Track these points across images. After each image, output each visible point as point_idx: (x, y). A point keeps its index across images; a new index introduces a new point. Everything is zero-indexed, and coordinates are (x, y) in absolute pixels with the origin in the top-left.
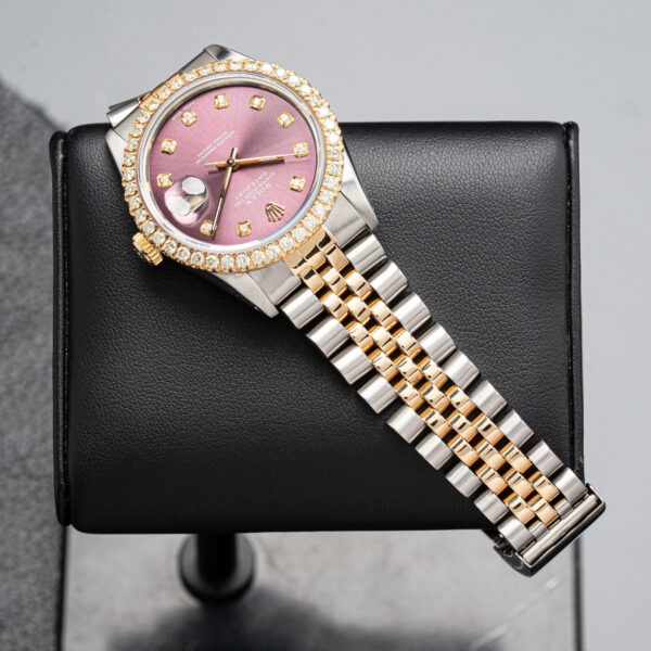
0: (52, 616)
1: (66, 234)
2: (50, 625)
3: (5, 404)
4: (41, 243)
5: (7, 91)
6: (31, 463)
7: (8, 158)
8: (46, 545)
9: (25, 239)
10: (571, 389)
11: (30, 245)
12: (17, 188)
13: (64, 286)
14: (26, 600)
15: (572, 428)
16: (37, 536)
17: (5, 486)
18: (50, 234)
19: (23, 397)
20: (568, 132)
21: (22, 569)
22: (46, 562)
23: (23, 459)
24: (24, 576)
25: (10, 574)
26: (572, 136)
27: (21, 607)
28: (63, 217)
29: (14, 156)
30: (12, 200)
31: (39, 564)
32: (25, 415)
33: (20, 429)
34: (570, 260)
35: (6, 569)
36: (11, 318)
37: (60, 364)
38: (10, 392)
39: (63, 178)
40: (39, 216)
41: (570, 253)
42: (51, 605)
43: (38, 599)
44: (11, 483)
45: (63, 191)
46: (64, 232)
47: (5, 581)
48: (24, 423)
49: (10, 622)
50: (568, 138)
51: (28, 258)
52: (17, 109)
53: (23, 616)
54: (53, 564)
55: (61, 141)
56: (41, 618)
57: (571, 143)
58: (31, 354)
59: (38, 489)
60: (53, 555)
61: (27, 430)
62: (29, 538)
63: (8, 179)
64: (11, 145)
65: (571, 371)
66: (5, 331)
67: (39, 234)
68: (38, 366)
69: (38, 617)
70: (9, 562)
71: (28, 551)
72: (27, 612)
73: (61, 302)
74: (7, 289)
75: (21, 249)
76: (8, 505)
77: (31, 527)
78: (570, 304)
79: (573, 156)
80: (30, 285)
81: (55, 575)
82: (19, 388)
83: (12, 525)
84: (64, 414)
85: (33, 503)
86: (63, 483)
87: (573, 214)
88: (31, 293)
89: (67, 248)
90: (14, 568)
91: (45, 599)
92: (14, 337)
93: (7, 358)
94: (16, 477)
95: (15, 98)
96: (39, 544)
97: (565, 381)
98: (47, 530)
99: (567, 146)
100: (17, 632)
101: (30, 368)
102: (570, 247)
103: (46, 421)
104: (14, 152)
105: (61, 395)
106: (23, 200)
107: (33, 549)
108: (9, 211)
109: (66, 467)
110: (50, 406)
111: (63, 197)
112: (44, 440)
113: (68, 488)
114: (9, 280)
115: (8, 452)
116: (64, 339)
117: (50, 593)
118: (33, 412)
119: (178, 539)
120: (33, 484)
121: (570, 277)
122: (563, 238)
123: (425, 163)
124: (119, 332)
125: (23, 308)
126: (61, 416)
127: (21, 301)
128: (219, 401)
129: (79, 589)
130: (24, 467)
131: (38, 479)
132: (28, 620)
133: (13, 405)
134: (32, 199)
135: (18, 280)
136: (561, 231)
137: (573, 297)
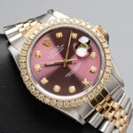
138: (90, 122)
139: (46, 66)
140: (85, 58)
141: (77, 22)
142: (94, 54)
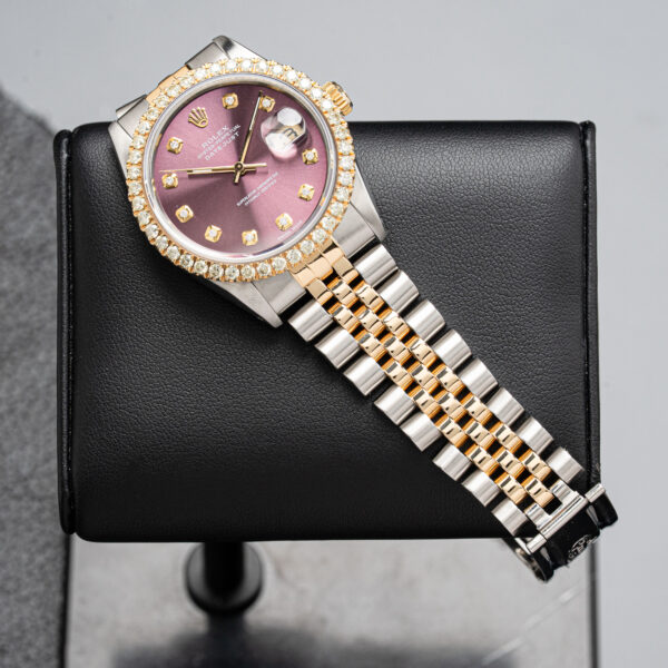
0: (55, 639)
1: (71, 236)
2: (53, 650)
3: (7, 423)
4: (44, 258)
5: (9, 102)
6: (33, 483)
7: (9, 171)
8: (48, 568)
9: (27, 254)
10: (587, 394)
11: (33, 260)
12: (19, 202)
13: (69, 288)
14: (28, 625)
15: (588, 434)
16: (40, 559)
17: (7, 508)
18: (54, 248)
19: (25, 416)
20: (584, 131)
21: (24, 593)
22: (49, 585)
23: (26, 479)
24: (26, 599)
25: (12, 597)
26: (589, 136)
27: (24, 632)
28: (68, 218)
29: (15, 169)
30: (15, 214)
31: (41, 588)
32: (28, 434)
33: (22, 449)
34: (587, 262)
35: (8, 592)
36: (13, 335)
37: (65, 369)
38: (11, 411)
39: (67, 178)
40: (42, 230)
41: (586, 256)
42: (54, 629)
43: (41, 623)
44: (13, 504)
45: (67, 191)
46: (68, 233)
47: (7, 604)
48: (26, 443)
49: (12, 647)
50: (585, 137)
51: (30, 273)
52: (20, 120)
53: (25, 641)
54: (56, 587)
55: (65, 140)
56: (44, 642)
57: (588, 142)
58: (34, 372)
59: (41, 511)
60: (56, 578)
61: (29, 450)
62: (31, 560)
63: (9, 193)
64: (12, 158)
65: (588, 376)
66: (6, 348)
67: (42, 248)
68: (41, 385)
69: (41, 641)
70: (11, 585)
71: (30, 574)
72: (29, 636)
73: (65, 305)
74: (9, 306)
75: (23, 264)
76: (10, 526)
77: (33, 549)
78: (587, 308)
79: (589, 155)
80: (32, 302)
81: (58, 599)
82: (21, 407)
83: (14, 547)
84: (68, 418)
85: (36, 525)
86: (67, 490)
87: (590, 216)
88: (34, 309)
89: (71, 249)
90: (15, 591)
91: (48, 623)
92: (16, 354)
93: (9, 376)
94: (18, 498)
95: (18, 109)
96: (42, 567)
97: (581, 387)
98: (50, 553)
99: (584, 146)
100: (19, 657)
101: (32, 386)
102: (587, 250)
103: (49, 441)
104: (16, 165)
105: (65, 400)
106: (25, 214)
107: (36, 571)
108: (12, 225)
109: (70, 474)
110: (54, 425)
111: (67, 197)
112: (47, 460)
113: (72, 495)
114: (11, 297)
115: (10, 473)
116: (68, 343)
117: (53, 616)
118: (35, 431)
119: (184, 549)
120: (36, 505)
121: (587, 280)
122: (580, 240)
123: (438, 163)
124: (125, 336)
125: (26, 325)
126: (65, 422)
127: (23, 318)
128: (226, 406)
129: (83, 601)
130: (26, 487)
131: (41, 500)
132: (30, 644)
133: (15, 424)
134: (35, 213)
135: (20, 297)
136: (579, 233)
137: (589, 301)
138: (297, 323)
139: (192, 177)
140: (291, 161)
141: (277, 70)
142: (311, 154)
